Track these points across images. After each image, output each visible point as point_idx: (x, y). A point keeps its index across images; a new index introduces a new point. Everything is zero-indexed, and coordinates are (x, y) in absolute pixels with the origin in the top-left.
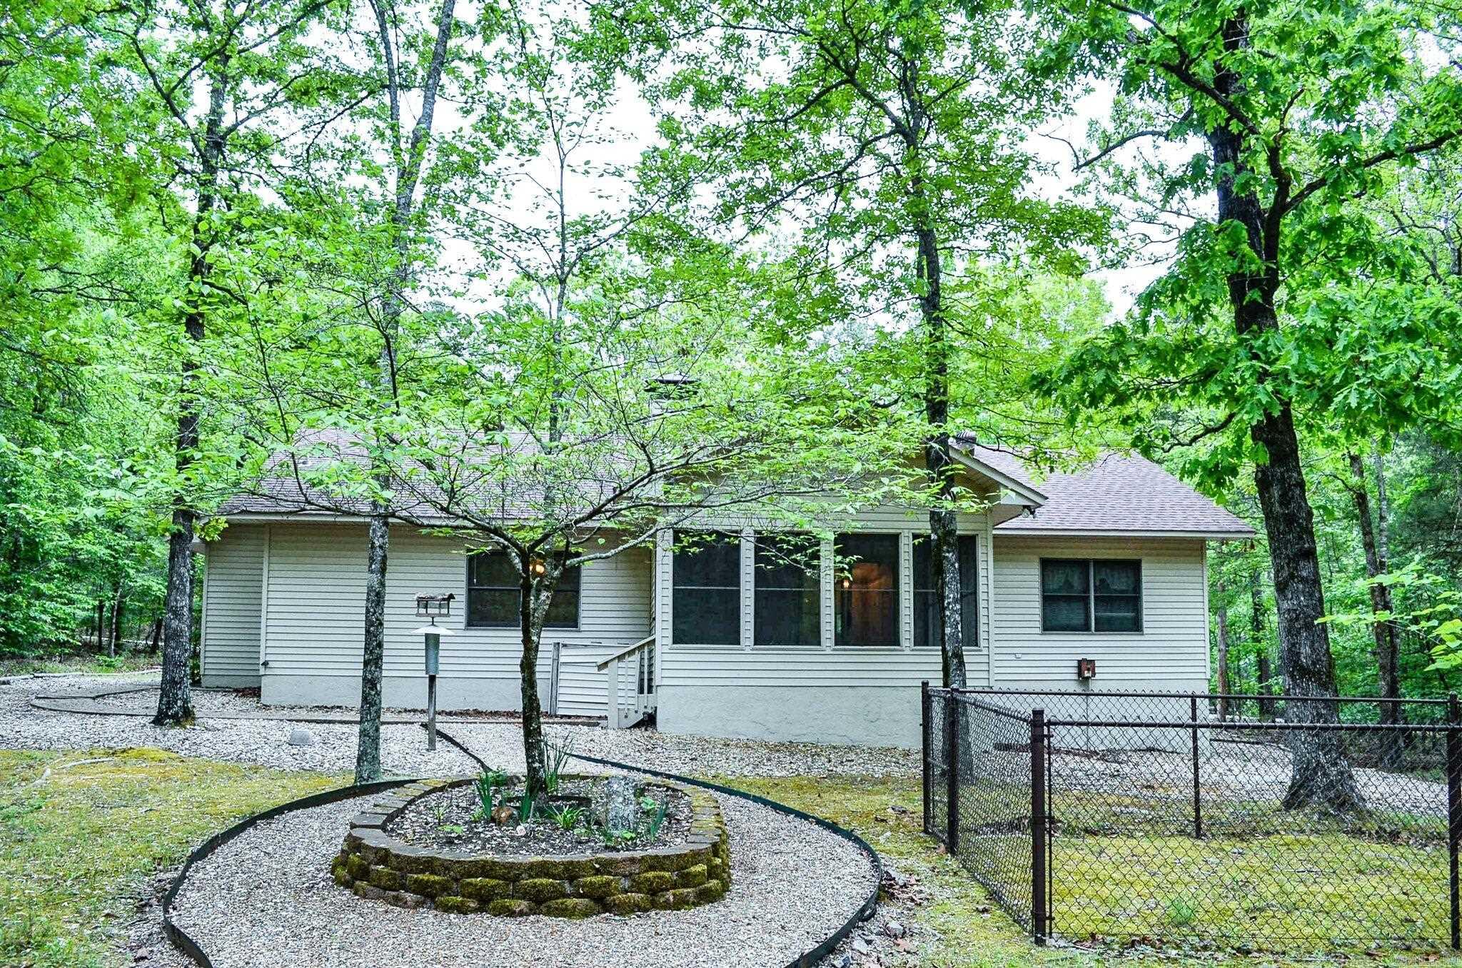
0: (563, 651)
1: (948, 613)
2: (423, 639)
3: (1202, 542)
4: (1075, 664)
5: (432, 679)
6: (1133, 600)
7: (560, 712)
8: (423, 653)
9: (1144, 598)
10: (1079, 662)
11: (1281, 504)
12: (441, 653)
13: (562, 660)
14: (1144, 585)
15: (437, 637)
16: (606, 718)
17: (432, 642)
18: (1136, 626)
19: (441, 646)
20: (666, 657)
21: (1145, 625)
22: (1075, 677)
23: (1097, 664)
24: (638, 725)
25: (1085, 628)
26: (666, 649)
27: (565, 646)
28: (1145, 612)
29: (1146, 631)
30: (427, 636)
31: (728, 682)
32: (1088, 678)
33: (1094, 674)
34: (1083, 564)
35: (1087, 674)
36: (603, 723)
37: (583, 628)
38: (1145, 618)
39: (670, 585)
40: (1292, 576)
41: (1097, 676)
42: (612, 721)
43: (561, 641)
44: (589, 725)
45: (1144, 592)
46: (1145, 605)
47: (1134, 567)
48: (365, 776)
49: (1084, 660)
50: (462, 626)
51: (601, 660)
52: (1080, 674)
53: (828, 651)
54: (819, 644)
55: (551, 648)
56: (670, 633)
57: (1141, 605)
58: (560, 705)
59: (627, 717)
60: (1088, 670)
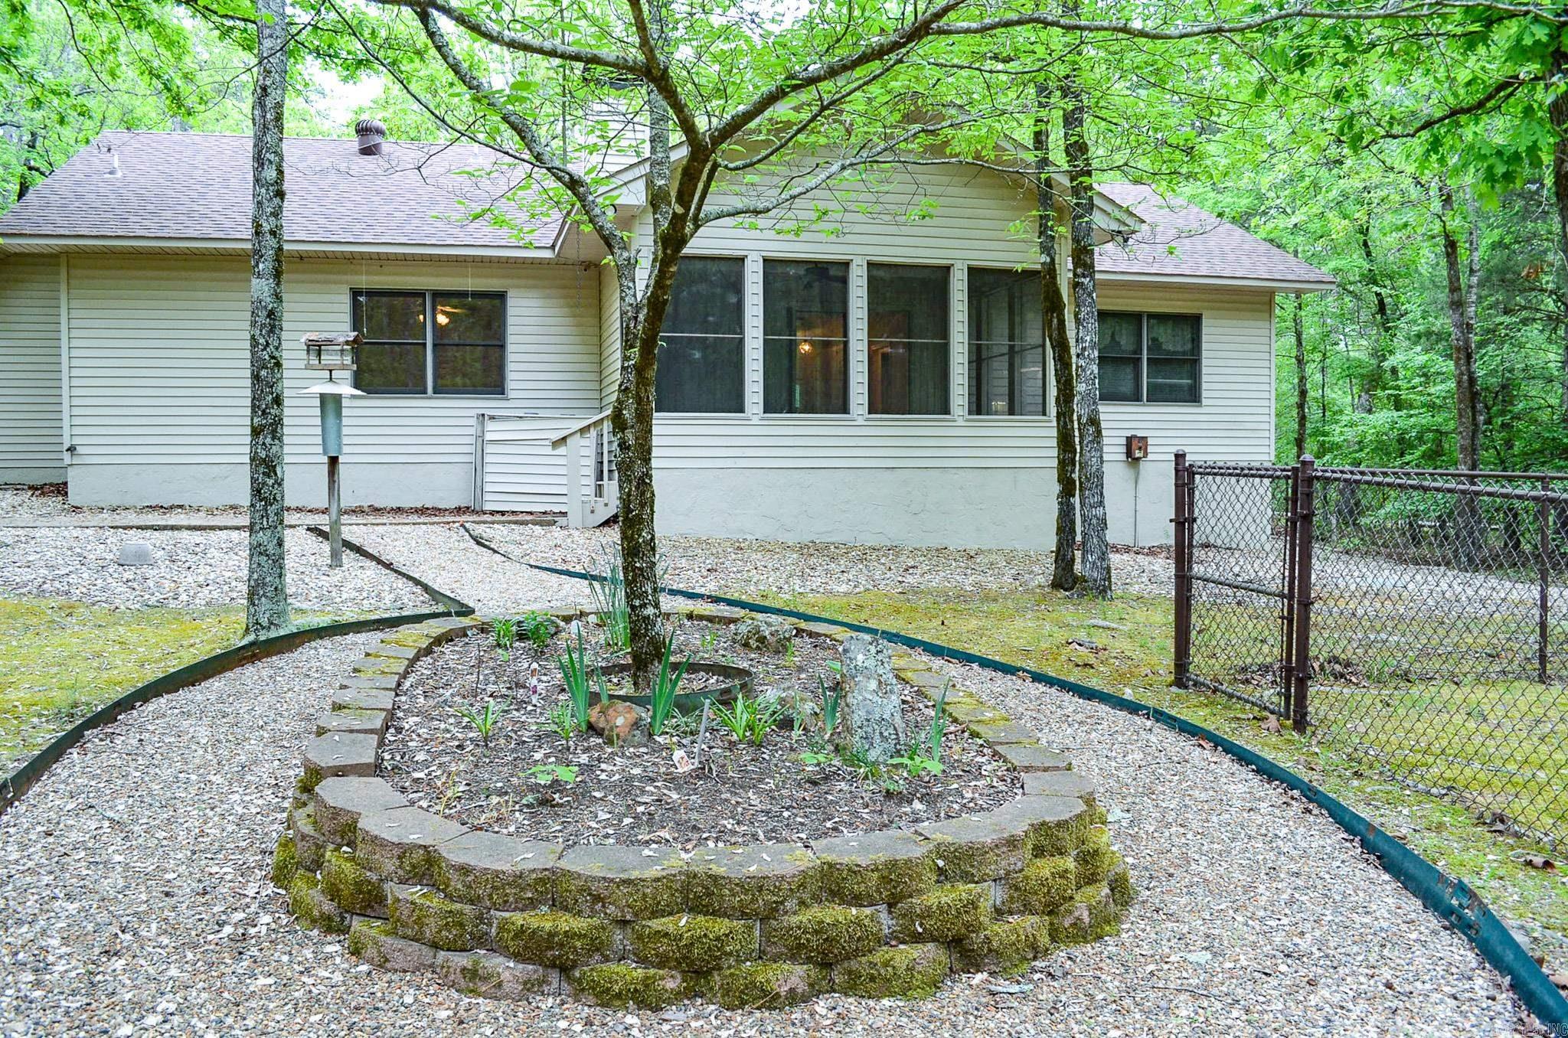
0: (490, 426)
2: (317, 402)
3: (1271, 293)
4: (1124, 441)
5: (333, 461)
6: (1191, 363)
7: (488, 507)
8: (318, 421)
9: (1204, 362)
10: (1129, 439)
13: (488, 436)
14: (1204, 346)
15: (337, 399)
16: (564, 514)
17: (330, 407)
18: (1192, 395)
21: (1204, 394)
22: (1123, 457)
23: (1150, 441)
25: (1136, 398)
27: (492, 418)
28: (1204, 378)
29: (1204, 402)
30: (323, 397)
31: (729, 463)
32: (1138, 459)
33: (1146, 454)
34: (1135, 318)
35: (1138, 454)
36: (562, 521)
37: (511, 394)
38: (1204, 386)
41: (1150, 457)
42: (574, 519)
43: (487, 412)
44: (541, 524)
45: (1204, 354)
46: (1204, 370)
47: (1194, 322)
48: (264, 622)
49: (1135, 437)
51: (556, 436)
52: (1129, 453)
53: (860, 422)
55: (473, 422)
57: (1200, 371)
58: (487, 497)
59: (592, 512)
60: (1140, 448)
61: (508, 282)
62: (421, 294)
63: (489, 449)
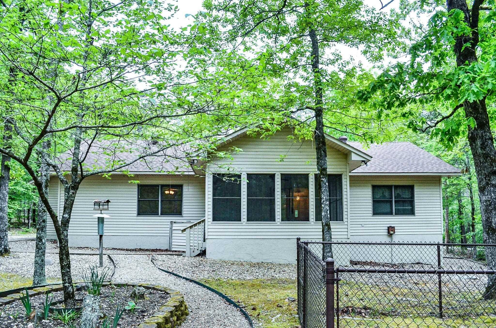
0: (174, 225)
1: (323, 206)
3: (440, 177)
4: (387, 228)
5: (101, 236)
6: (411, 202)
7: (173, 249)
9: (415, 201)
10: (388, 227)
11: (481, 148)
12: (105, 226)
13: (173, 228)
14: (415, 196)
15: (103, 219)
17: (100, 221)
18: (412, 212)
19: (105, 223)
20: (209, 227)
21: (416, 212)
22: (387, 234)
23: (396, 228)
24: (198, 255)
25: (391, 213)
26: (210, 223)
27: (175, 222)
28: (416, 206)
29: (416, 214)
30: (99, 218)
31: (236, 237)
32: (392, 234)
33: (394, 232)
34: (389, 187)
35: (391, 232)
36: (184, 254)
37: (184, 215)
38: (416, 209)
39: (211, 196)
40: (487, 184)
41: (396, 233)
42: (188, 254)
43: (173, 221)
44: (179, 255)
45: (415, 198)
46: (416, 204)
47: (411, 188)
48: (36, 282)
49: (391, 227)
50: (136, 215)
52: (389, 232)
53: (278, 224)
54: (275, 221)
56: (211, 217)
57: (414, 204)
58: (173, 246)
59: (193, 252)
60: (392, 231)
61: (185, 181)
62: (158, 186)
63: (174, 232)
